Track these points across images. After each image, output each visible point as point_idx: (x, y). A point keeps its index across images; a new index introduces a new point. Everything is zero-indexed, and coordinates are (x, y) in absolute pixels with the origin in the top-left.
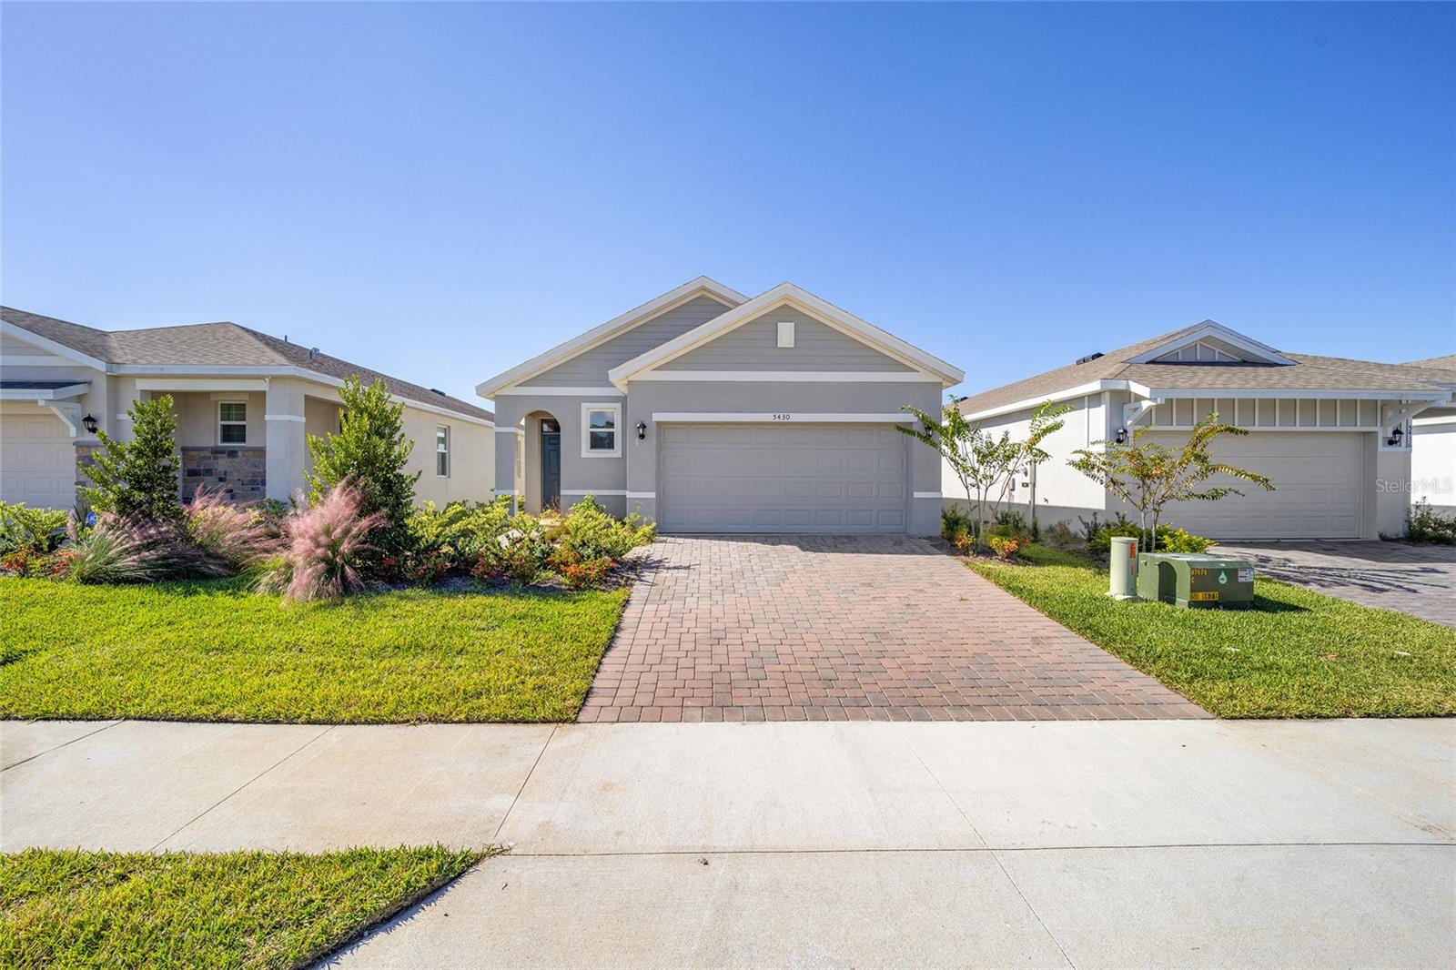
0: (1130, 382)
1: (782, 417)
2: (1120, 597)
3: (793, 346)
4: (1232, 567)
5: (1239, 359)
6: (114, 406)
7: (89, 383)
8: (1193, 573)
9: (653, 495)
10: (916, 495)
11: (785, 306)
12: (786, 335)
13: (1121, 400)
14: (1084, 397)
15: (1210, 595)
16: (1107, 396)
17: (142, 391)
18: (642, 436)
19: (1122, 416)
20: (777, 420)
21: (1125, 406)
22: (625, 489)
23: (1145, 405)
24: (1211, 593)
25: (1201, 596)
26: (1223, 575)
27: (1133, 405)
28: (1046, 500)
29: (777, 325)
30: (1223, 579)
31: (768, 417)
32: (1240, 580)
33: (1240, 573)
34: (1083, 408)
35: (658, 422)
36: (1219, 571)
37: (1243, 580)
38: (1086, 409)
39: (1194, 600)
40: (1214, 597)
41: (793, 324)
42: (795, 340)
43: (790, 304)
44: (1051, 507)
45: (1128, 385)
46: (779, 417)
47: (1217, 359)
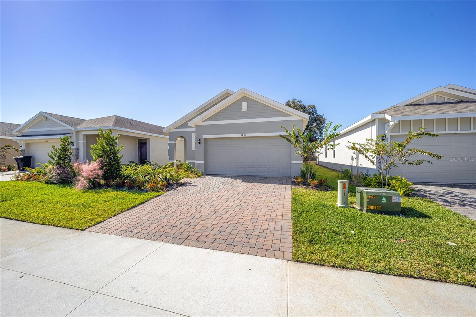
0: (386, 115)
1: (243, 135)
2: (339, 205)
3: (247, 110)
4: (389, 195)
5: (459, 100)
6: (77, 139)
7: (72, 133)
8: (368, 197)
9: (203, 162)
10: (293, 162)
11: (244, 96)
12: (244, 106)
13: (383, 122)
14: (370, 122)
15: (377, 207)
16: (377, 121)
17: (83, 135)
18: (200, 143)
19: (385, 129)
20: (242, 136)
21: (386, 125)
22: (195, 160)
23: (392, 123)
24: (378, 206)
25: (372, 207)
26: (384, 199)
27: (388, 124)
28: (361, 165)
29: (241, 103)
30: (384, 200)
31: (239, 135)
32: (393, 201)
33: (393, 198)
34: (370, 127)
35: (204, 138)
36: (382, 197)
37: (395, 201)
38: (371, 127)
39: (368, 209)
40: (379, 208)
41: (247, 102)
42: (248, 108)
43: (246, 95)
44: (362, 167)
45: (385, 116)
46: (242, 135)
47: (446, 101)
